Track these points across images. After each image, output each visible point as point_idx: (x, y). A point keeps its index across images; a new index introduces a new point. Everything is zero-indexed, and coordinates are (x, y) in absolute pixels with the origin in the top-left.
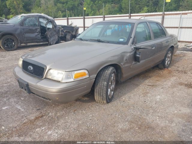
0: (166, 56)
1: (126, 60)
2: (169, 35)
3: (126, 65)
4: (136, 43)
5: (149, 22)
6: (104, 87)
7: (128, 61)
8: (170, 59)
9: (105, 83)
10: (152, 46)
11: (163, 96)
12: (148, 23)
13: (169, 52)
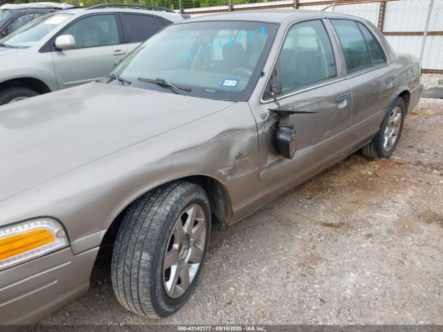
0: (384, 124)
1: (240, 156)
2: (397, 58)
3: (241, 174)
4: (280, 93)
5: (330, 19)
6: (141, 273)
7: (247, 158)
8: (398, 129)
9: (146, 256)
10: (338, 99)
11: (368, 273)
12: (326, 22)
13: (394, 111)
